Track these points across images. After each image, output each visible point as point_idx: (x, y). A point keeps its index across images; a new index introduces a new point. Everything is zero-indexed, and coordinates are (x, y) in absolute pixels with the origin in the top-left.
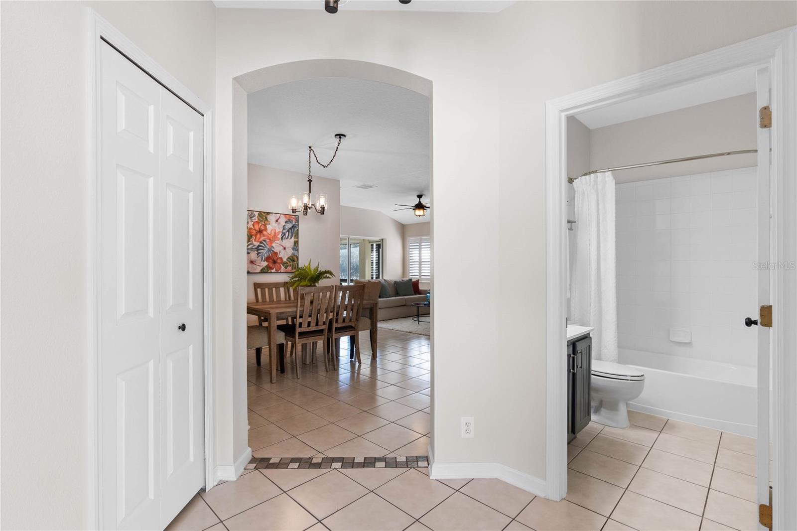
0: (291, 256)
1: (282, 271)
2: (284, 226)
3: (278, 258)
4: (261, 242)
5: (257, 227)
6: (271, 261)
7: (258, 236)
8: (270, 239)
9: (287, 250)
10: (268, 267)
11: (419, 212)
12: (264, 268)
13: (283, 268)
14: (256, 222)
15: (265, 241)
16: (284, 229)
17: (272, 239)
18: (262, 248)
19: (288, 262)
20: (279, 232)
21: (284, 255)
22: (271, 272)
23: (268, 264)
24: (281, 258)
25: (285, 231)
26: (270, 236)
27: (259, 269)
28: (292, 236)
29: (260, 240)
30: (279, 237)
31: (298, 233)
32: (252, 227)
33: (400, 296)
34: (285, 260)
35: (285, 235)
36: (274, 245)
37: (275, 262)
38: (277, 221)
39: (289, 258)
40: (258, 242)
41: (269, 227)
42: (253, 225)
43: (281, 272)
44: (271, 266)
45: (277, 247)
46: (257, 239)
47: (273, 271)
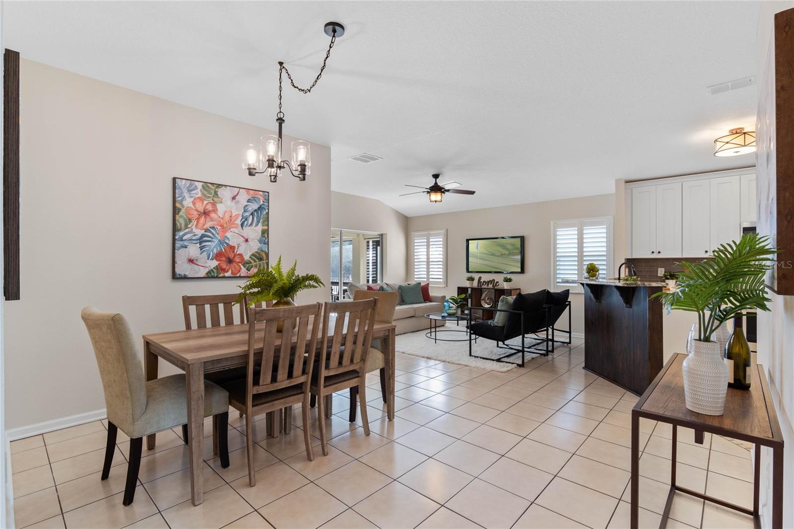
0: (257, 252)
1: (242, 275)
2: (246, 206)
3: (235, 256)
4: (206, 230)
5: (200, 207)
6: (224, 259)
7: (202, 220)
8: (222, 226)
9: (250, 242)
10: (219, 268)
11: (436, 196)
12: (212, 270)
13: (244, 270)
14: (199, 197)
15: (213, 228)
16: (245, 211)
17: (225, 226)
18: (210, 239)
19: (252, 261)
20: (237, 216)
21: (247, 251)
22: (224, 277)
23: (219, 264)
24: (240, 255)
25: (247, 214)
26: (222, 220)
27: (202, 272)
28: (258, 222)
29: (205, 227)
30: (237, 222)
31: (268, 218)
32: (191, 205)
33: (406, 304)
34: (247, 257)
35: (246, 219)
36: (228, 234)
37: (230, 261)
38: (234, 198)
39: (253, 255)
40: (201, 229)
41: (221, 208)
43: (240, 277)
44: (224, 266)
45: (233, 238)
46: (200, 225)
47: (227, 275)
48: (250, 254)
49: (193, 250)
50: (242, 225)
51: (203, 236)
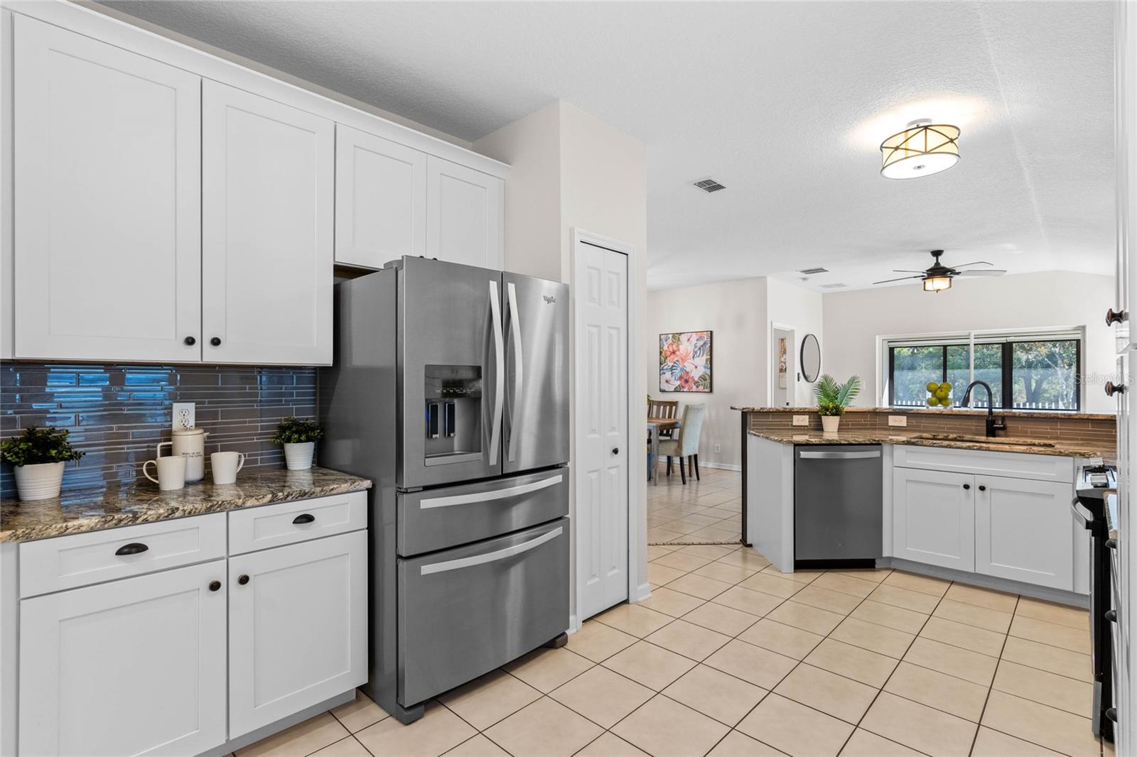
8: (682, 359)
15: (677, 361)
21: (696, 374)
24: (693, 377)
34: (696, 379)
35: (696, 353)
36: (685, 364)
39: (700, 377)
42: (668, 348)
45: (689, 366)
48: (698, 376)
49: (668, 375)
50: (693, 357)
51: (673, 366)
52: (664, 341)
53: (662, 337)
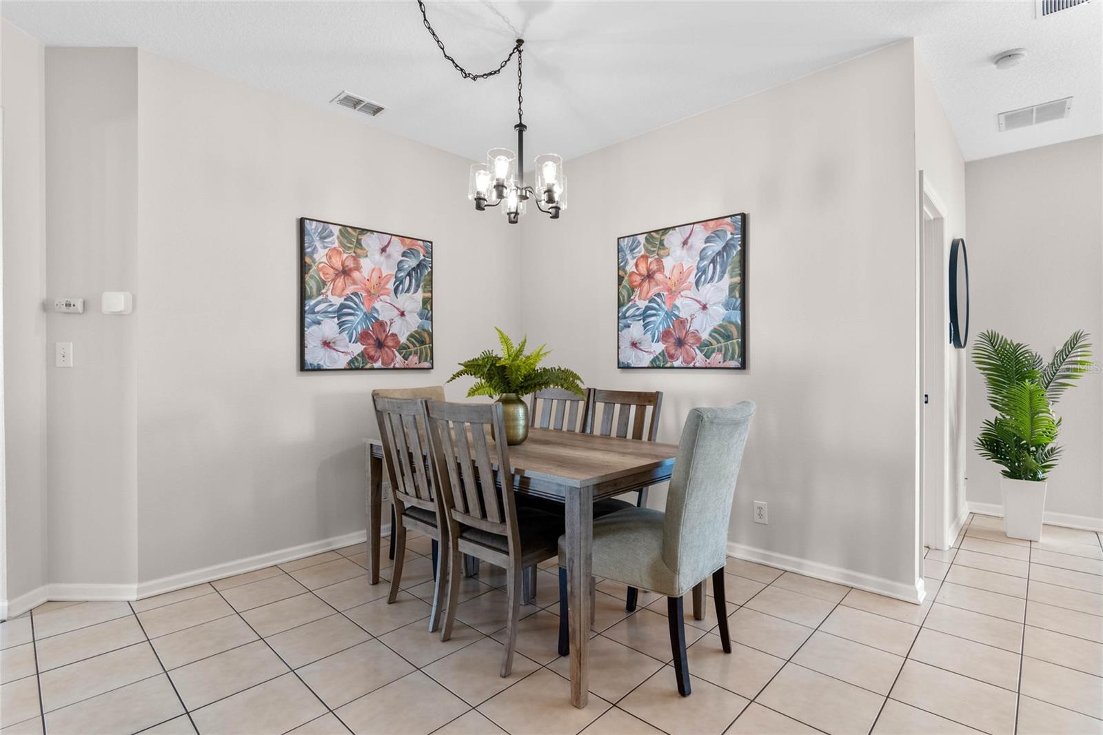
52: (628, 252)
53: (624, 243)
